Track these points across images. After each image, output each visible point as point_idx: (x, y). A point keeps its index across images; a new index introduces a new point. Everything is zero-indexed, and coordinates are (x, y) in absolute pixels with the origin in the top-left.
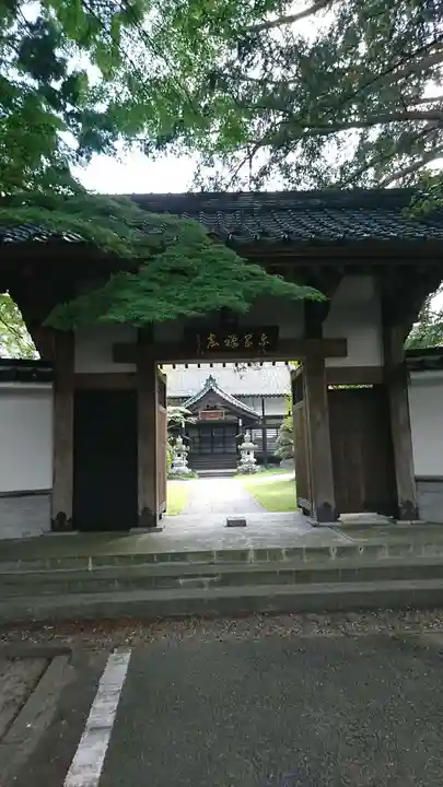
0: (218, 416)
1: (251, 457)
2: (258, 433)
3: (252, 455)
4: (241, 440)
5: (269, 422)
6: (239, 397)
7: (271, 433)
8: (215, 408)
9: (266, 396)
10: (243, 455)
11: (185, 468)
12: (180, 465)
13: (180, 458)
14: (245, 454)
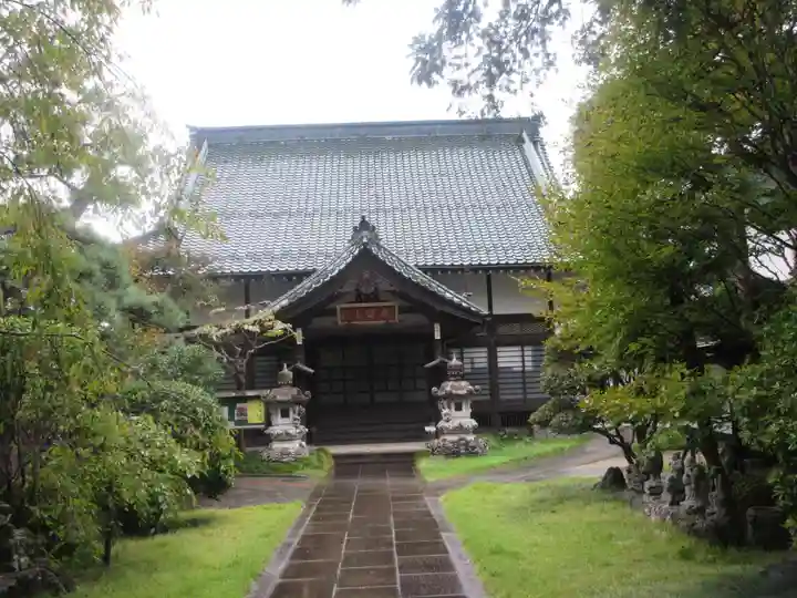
0: (387, 316)
1: (464, 418)
2: (480, 357)
3: (466, 410)
4: (441, 374)
5: (503, 330)
6: (433, 271)
7: (509, 358)
8: (375, 297)
9: (498, 268)
10: (444, 411)
11: (301, 445)
12: (288, 437)
13: (286, 420)
14: (449, 408)
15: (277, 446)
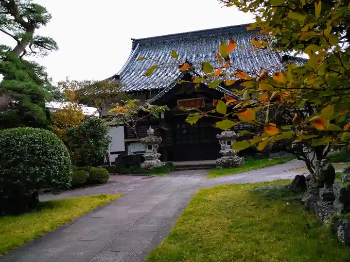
0: (200, 104)
10: (222, 145)
11: (157, 161)
12: (151, 158)
13: (151, 151)
14: (225, 143)
15: (147, 162)
